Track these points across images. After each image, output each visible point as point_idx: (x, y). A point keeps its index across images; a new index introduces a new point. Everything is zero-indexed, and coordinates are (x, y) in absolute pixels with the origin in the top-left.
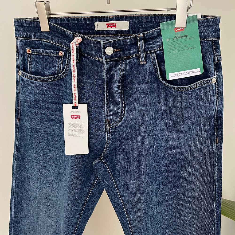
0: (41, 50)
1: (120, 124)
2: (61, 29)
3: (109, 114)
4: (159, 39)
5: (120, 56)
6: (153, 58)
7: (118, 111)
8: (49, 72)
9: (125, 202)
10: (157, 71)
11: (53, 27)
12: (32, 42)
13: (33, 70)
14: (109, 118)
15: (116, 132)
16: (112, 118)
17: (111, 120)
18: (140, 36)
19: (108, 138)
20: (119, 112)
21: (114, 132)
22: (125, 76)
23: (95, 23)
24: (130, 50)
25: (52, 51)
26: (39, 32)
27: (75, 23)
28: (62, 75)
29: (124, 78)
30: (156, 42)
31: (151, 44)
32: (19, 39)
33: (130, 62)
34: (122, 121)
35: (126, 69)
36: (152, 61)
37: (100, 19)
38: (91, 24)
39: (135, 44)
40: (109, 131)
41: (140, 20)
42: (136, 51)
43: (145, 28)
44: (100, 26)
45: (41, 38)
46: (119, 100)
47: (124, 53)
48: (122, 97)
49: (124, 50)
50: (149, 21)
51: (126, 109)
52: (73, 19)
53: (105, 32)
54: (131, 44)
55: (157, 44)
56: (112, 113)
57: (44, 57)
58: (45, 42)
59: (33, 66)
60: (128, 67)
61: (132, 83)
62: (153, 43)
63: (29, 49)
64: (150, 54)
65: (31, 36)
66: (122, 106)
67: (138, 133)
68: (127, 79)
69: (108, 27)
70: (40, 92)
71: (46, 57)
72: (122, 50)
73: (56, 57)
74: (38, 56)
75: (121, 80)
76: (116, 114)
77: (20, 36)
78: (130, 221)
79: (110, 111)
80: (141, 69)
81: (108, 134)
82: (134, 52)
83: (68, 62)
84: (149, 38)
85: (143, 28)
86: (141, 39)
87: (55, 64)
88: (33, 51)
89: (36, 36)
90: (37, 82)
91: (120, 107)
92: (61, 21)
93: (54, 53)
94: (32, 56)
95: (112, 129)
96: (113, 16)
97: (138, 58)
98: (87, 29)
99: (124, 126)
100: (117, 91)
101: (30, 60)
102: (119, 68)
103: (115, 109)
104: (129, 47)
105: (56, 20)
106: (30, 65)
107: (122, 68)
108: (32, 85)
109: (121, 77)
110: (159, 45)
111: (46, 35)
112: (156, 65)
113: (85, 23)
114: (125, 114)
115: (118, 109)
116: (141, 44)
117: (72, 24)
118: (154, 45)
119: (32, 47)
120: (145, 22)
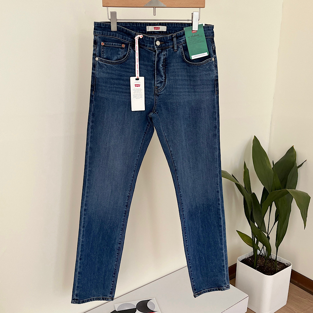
0: (111, 43)
1: (163, 90)
2: (127, 30)
3: (157, 83)
4: (184, 37)
5: (164, 47)
6: (181, 48)
7: (163, 80)
8: (115, 58)
9: (168, 140)
10: (183, 55)
11: (120, 28)
12: (104, 38)
13: (105, 56)
14: (157, 85)
15: (161, 94)
16: (159, 85)
17: (158, 87)
18: (174, 35)
19: (156, 99)
20: (163, 82)
21: (160, 95)
22: (166, 58)
23: (147, 27)
24: (169, 43)
25: (118, 44)
26: (109, 31)
27: (134, 26)
28: (123, 60)
29: (165, 60)
30: (182, 39)
31: (180, 40)
32: (98, 36)
33: (169, 50)
34: (164, 87)
35: (166, 54)
36: (180, 49)
37: (150, 24)
38: (144, 27)
39: (172, 39)
40: (157, 94)
41: (173, 26)
42: (172, 43)
43: (176, 30)
44: (150, 29)
45: (110, 36)
46: (162, 74)
47: (166, 45)
48: (164, 72)
49: (166, 43)
50: (178, 26)
51: (167, 79)
52: (133, 23)
53: (152, 32)
54: (170, 39)
55: (183, 40)
56: (159, 82)
57: (112, 48)
58: (114, 38)
59: (105, 54)
60: (167, 53)
61: (170, 63)
62: (181, 39)
63: (103, 43)
64: (179, 46)
65: (105, 34)
66: (164, 78)
67: (174, 94)
68: (167, 61)
69: (155, 29)
70: (110, 72)
71: (114, 48)
72: (165, 43)
73: (120, 48)
74: (108, 47)
75: (164, 61)
76: (161, 82)
77: (98, 34)
78: (171, 151)
79: (158, 81)
80: (174, 55)
81: (156, 96)
82: (171, 44)
83: (129, 51)
84: (179, 36)
85: (174, 30)
86: (175, 37)
87: (119, 53)
88: (106, 44)
89: (107, 34)
90: (109, 64)
91: (163, 78)
92: (125, 25)
93: (119, 45)
94: (105, 47)
95: (158, 93)
96: (158, 23)
97: (173, 48)
98: (142, 30)
99: (165, 91)
100: (162, 68)
101: (103, 50)
102: (163, 54)
103: (161, 79)
104: (168, 41)
105: (121, 24)
106: (103, 53)
107: (164, 53)
108: (105, 67)
109: (164, 59)
110: (184, 40)
111: (115, 33)
112: (182, 52)
113: (141, 27)
114: (166, 83)
115: (162, 79)
116: (175, 39)
117: (132, 26)
118: (181, 40)
119: (104, 41)
120: (175, 27)
